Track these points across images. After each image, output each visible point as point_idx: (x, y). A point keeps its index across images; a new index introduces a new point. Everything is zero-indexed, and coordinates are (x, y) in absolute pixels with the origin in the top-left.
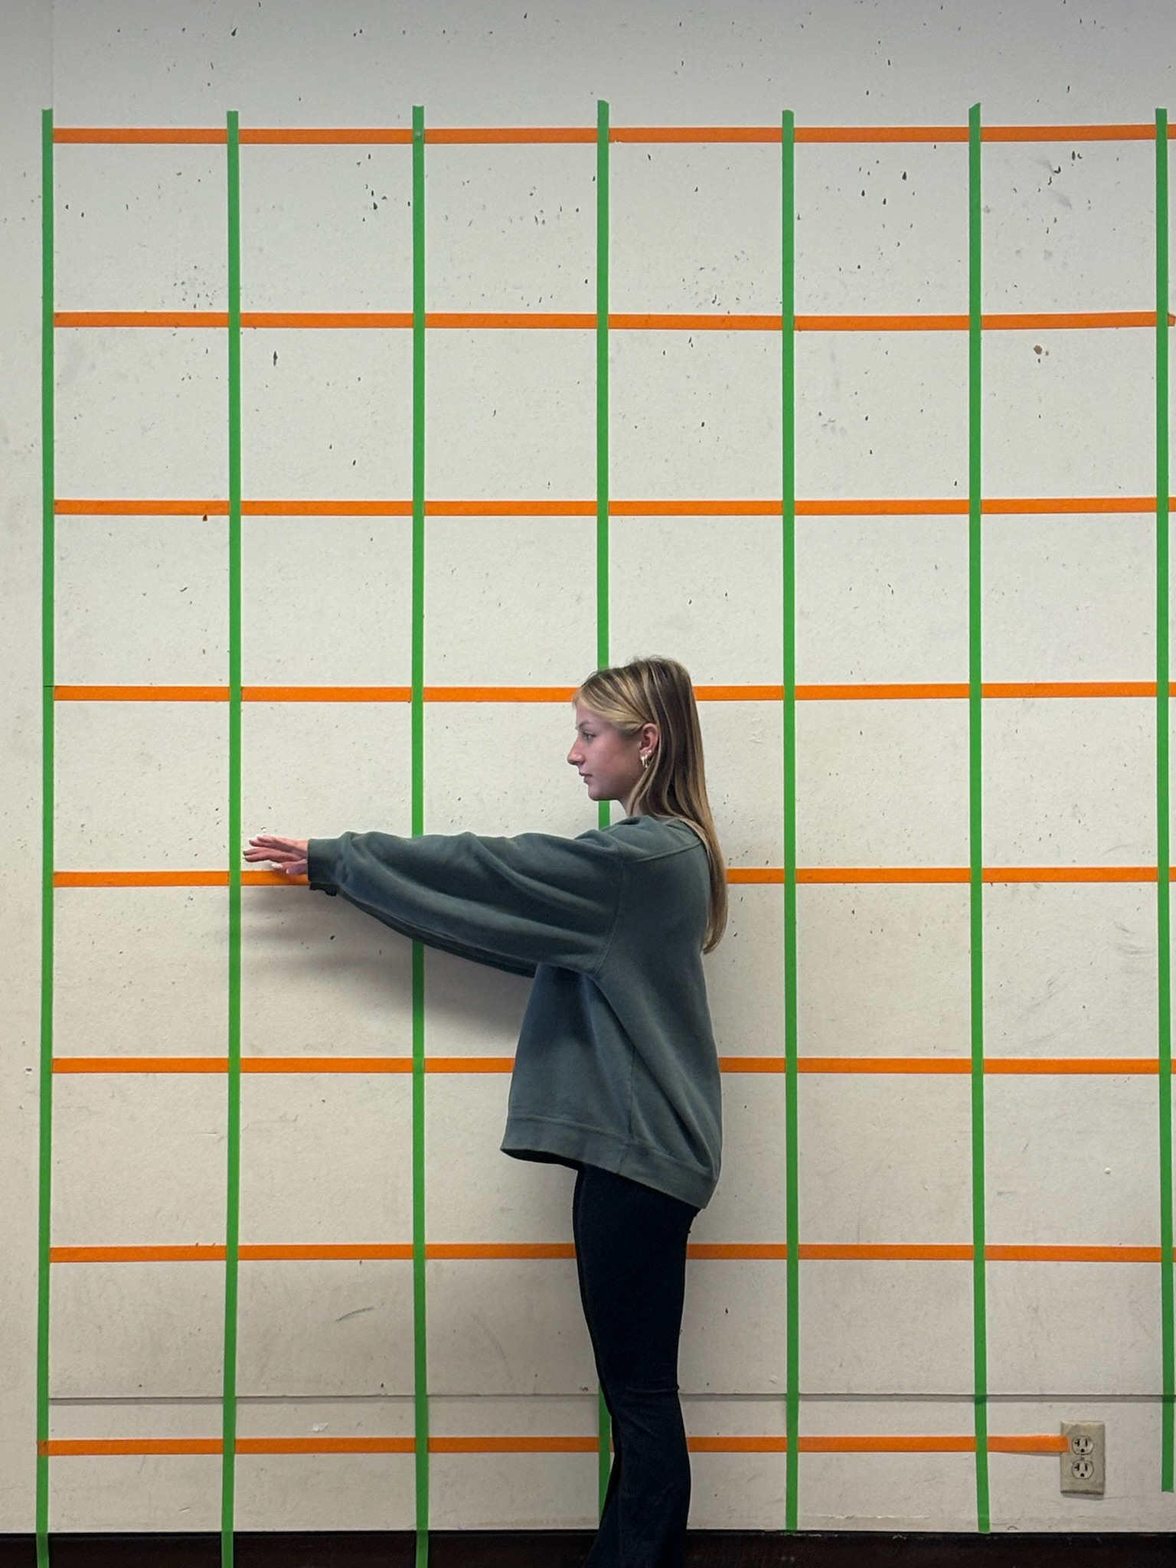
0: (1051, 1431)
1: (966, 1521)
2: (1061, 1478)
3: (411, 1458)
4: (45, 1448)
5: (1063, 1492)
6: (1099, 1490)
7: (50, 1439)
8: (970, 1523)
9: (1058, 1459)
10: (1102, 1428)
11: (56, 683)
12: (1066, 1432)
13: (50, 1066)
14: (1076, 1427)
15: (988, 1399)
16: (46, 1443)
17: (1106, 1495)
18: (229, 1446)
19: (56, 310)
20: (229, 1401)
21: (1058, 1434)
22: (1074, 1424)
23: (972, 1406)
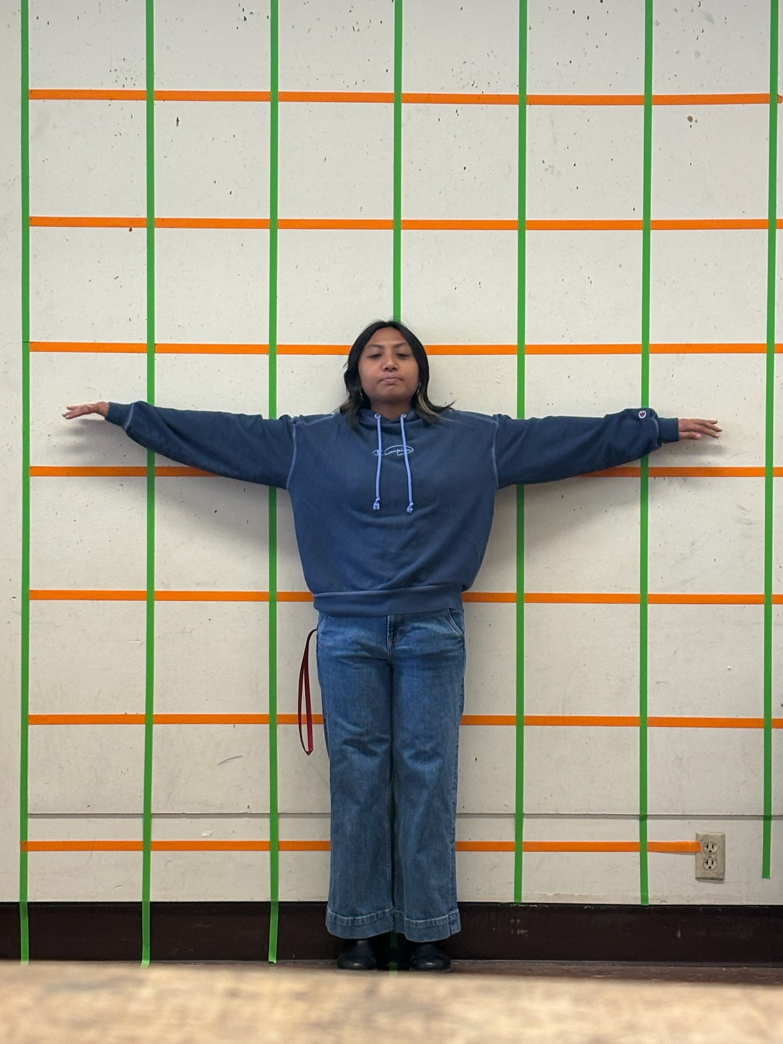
0: (690, 839)
1: (632, 897)
2: (696, 870)
3: (267, 854)
4: (25, 846)
5: (698, 879)
6: (721, 877)
7: (29, 840)
8: (635, 898)
9: (693, 857)
10: (723, 837)
11: (31, 340)
12: (700, 838)
13: (28, 595)
14: (707, 835)
15: (648, 817)
16: (26, 843)
17: (725, 881)
18: (147, 846)
19: (30, 88)
20: (147, 816)
21: (694, 841)
22: (705, 834)
23: (637, 822)
